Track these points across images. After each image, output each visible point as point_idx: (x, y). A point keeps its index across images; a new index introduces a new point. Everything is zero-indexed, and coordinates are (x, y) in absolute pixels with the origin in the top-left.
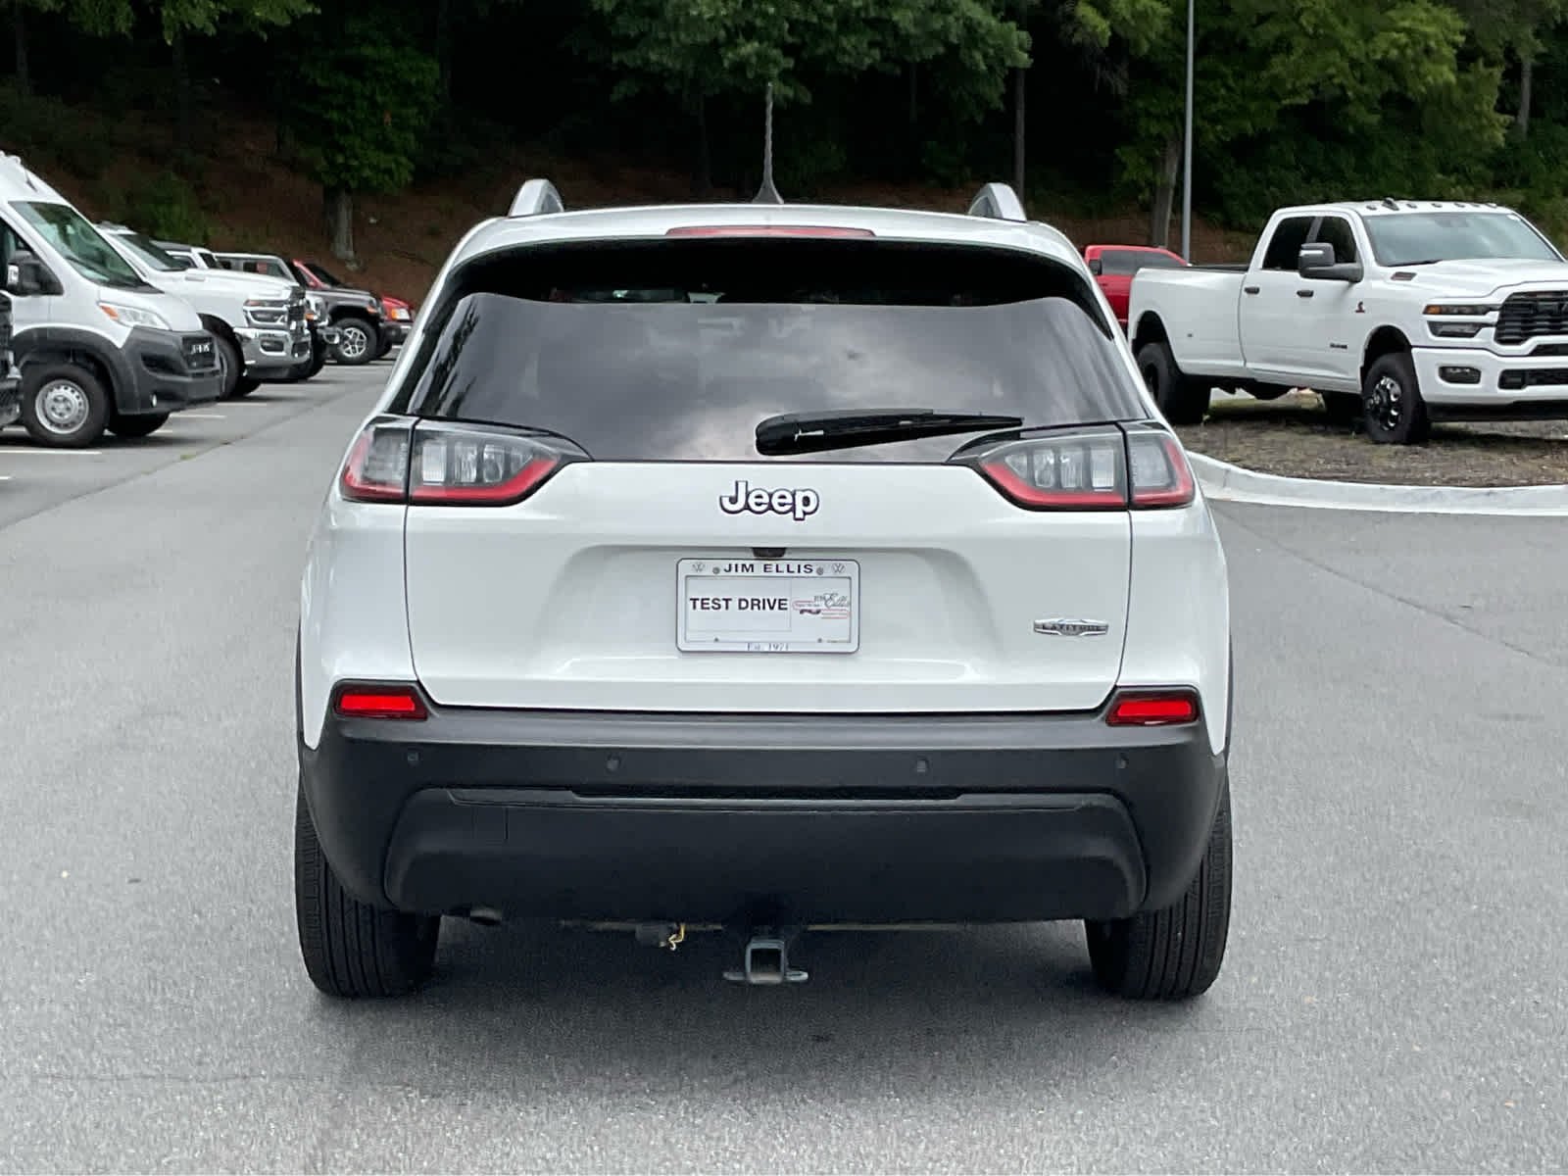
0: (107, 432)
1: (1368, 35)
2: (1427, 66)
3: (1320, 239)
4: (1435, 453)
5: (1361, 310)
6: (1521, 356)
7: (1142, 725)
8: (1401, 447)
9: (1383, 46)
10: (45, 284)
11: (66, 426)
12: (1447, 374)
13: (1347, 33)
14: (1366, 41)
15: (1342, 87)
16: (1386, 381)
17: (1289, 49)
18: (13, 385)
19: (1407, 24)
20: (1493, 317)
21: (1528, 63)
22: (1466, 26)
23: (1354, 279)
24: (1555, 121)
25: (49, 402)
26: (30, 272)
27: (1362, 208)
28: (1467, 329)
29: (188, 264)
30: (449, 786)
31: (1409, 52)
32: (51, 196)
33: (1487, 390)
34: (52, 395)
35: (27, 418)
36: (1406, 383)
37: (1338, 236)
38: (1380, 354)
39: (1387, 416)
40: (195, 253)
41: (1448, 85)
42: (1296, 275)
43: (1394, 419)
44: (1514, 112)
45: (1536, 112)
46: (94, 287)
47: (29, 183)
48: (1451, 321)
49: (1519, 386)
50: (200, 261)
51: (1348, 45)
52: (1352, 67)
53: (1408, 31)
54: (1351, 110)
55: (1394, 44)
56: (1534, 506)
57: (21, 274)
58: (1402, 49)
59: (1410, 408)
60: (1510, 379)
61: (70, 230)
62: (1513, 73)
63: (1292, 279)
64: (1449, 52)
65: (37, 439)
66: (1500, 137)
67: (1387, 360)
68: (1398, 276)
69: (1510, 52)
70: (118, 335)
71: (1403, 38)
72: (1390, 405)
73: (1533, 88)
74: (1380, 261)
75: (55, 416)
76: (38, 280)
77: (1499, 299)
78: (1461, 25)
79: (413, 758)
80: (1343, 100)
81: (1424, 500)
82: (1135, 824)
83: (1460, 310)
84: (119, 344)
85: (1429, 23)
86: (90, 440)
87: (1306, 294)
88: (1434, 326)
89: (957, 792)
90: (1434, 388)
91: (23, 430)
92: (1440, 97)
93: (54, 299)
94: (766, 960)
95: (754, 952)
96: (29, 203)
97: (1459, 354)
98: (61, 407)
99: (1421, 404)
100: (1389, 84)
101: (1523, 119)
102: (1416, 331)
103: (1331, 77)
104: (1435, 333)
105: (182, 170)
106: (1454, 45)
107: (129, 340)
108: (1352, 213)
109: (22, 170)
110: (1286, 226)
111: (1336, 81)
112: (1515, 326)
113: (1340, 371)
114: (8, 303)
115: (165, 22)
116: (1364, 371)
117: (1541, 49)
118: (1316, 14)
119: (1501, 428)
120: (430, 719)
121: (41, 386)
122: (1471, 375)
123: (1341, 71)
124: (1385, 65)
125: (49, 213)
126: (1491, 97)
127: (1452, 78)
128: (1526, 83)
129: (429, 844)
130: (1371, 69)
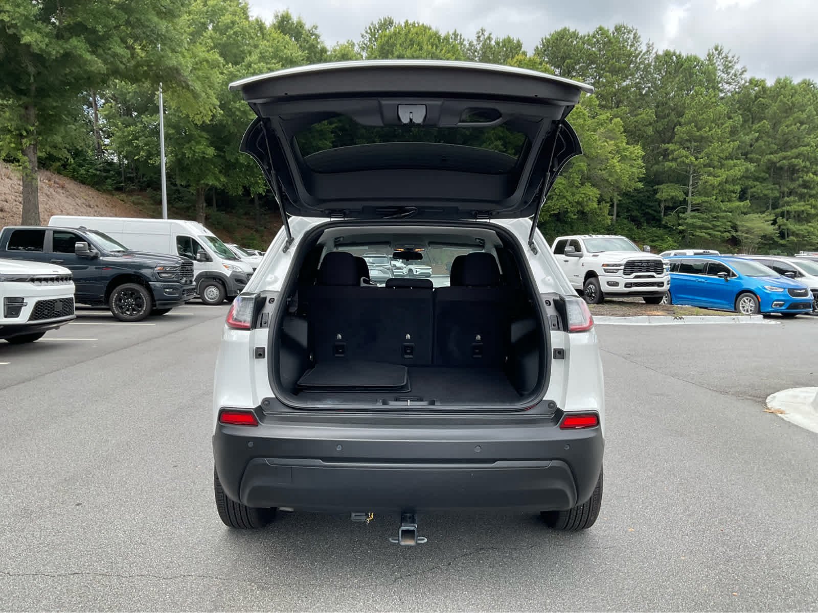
0: (225, 301)
1: (573, 194)
2: (590, 203)
3: (570, 245)
4: (606, 307)
5: (583, 266)
6: (631, 279)
7: (575, 428)
8: (595, 305)
9: (577, 198)
10: (208, 259)
11: (213, 299)
12: (609, 284)
13: (568, 194)
14: (573, 196)
15: (567, 208)
16: (591, 286)
17: (552, 199)
18: (194, 287)
19: (584, 192)
20: (622, 267)
21: (616, 202)
22: (600, 193)
23: (581, 257)
24: (623, 218)
25: (208, 293)
26: (203, 255)
27: (582, 237)
28: (615, 271)
29: (254, 254)
30: (266, 457)
31: (585, 199)
32: (211, 234)
33: (621, 288)
34: (209, 290)
35: (202, 297)
36: (597, 285)
37: (576, 245)
38: (588, 278)
39: (591, 296)
40: (256, 252)
41: (595, 209)
42: (564, 256)
43: (593, 297)
44: (612, 215)
45: (618, 216)
46: (221, 260)
47: (204, 231)
48: (610, 268)
49: (630, 287)
50: (257, 254)
51: (568, 198)
52: (570, 203)
53: (584, 194)
54: (569, 214)
55: (581, 197)
56: (637, 322)
57: (201, 256)
58: (583, 198)
59: (598, 294)
60: (627, 285)
61: (216, 244)
62: (612, 206)
63: (562, 257)
64: (596, 200)
65: (205, 303)
66: (609, 222)
67: (592, 280)
68: (594, 256)
69: (612, 200)
70: (228, 273)
71: (583, 196)
72: (592, 292)
73: (617, 209)
74: (588, 251)
75: (210, 296)
76: (206, 258)
77: (624, 262)
78: (598, 192)
79: (250, 444)
80: (567, 212)
81: (605, 320)
82: (572, 472)
83: (613, 265)
84: (228, 275)
85: (590, 192)
86: (220, 303)
87: (566, 261)
88: (605, 270)
89: (494, 461)
90: (605, 288)
91: (200, 300)
92: (593, 212)
93: (210, 263)
94: (408, 534)
95: (402, 531)
96: (206, 236)
97: (613, 278)
98: (212, 293)
99: (601, 293)
100: (579, 208)
101: (614, 217)
102: (600, 271)
103: (564, 206)
104: (605, 272)
105: (257, 231)
106: (597, 198)
107: (231, 274)
108: (579, 238)
109: (202, 227)
110: (560, 242)
111: (565, 207)
112: (628, 270)
113: (577, 283)
114: (192, 263)
115: (252, 192)
116: (584, 283)
117: (620, 198)
118: (559, 189)
119: (621, 299)
120: (259, 426)
121: (206, 288)
122: (616, 284)
123: (566, 204)
124: (578, 203)
125: (211, 239)
126: (606, 212)
127: (597, 206)
128: (615, 208)
129: (257, 482)
130: (575, 204)
